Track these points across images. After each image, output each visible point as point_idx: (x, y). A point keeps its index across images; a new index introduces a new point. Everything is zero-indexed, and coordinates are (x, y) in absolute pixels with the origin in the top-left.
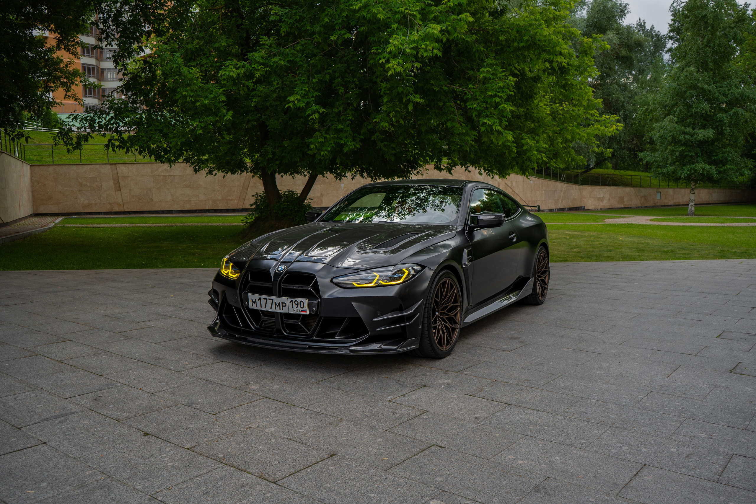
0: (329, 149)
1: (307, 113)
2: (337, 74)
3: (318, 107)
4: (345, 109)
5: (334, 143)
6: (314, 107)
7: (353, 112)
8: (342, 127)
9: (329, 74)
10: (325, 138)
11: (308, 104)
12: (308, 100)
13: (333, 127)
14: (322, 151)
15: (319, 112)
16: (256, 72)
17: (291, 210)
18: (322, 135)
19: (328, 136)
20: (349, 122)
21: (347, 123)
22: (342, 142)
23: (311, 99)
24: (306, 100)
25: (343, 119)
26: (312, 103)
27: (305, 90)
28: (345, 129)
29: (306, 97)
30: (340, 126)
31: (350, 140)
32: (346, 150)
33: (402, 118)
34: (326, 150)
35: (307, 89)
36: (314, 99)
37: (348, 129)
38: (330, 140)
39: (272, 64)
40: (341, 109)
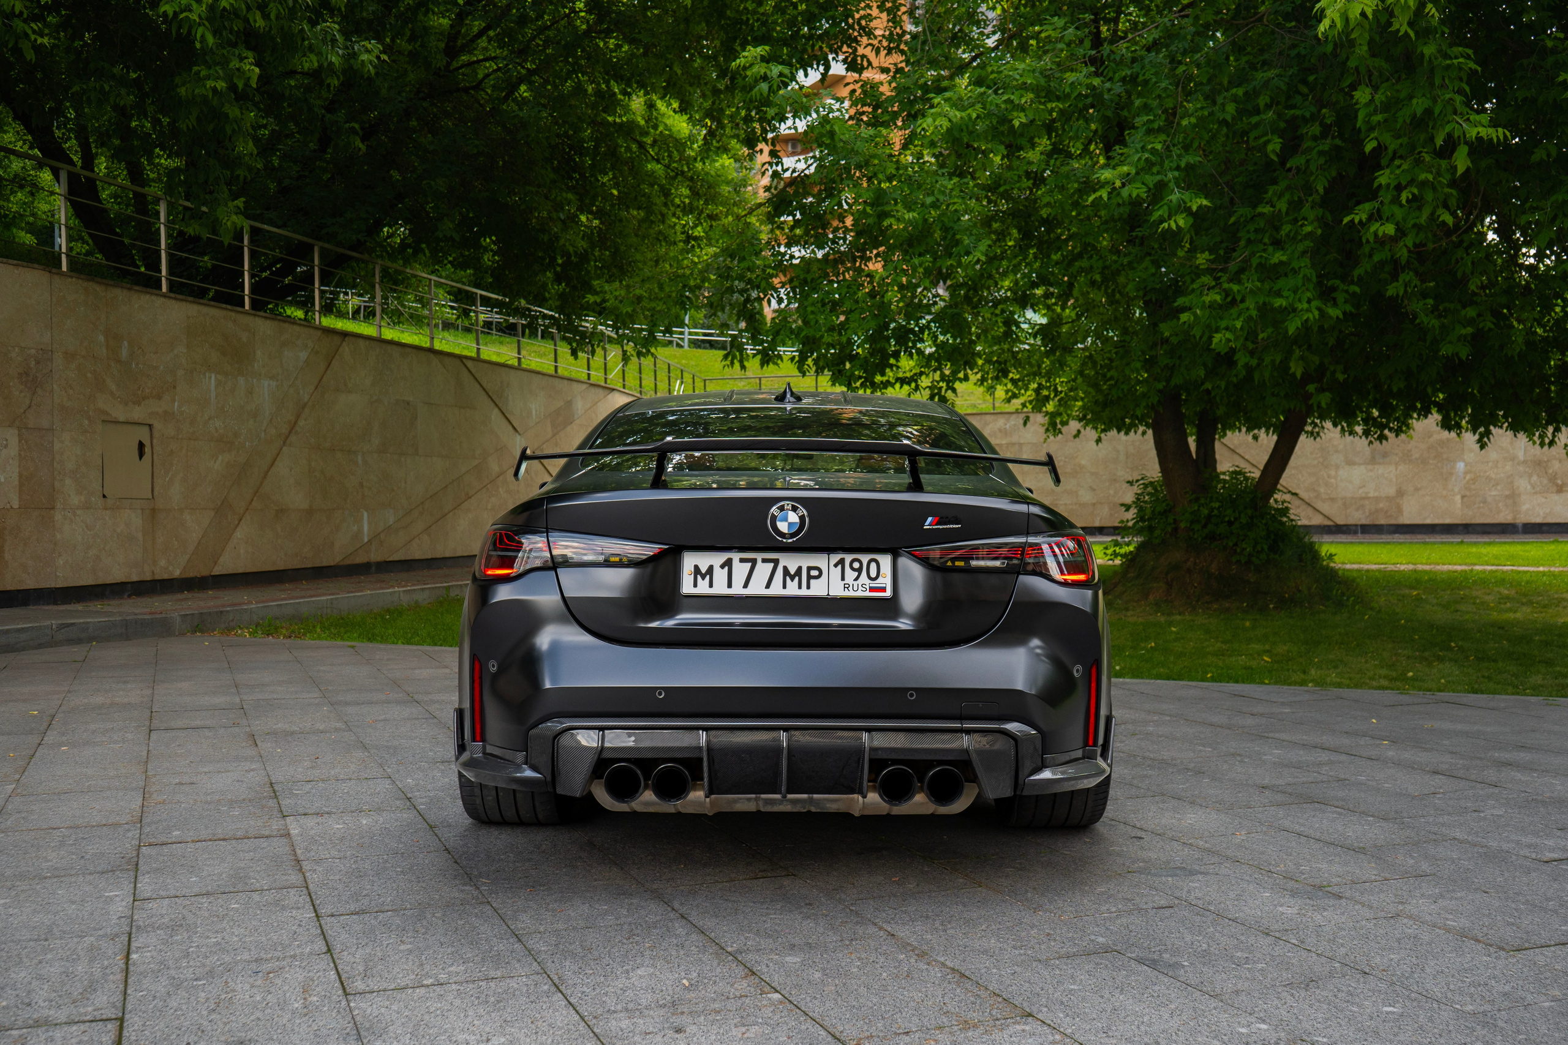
0: (1239, 324)
1: (1156, 216)
2: (1263, 100)
3: (1186, 196)
4: (1296, 205)
5: (1259, 309)
6: (1175, 197)
7: (1319, 212)
8: (1284, 258)
9: (1235, 99)
10: (1227, 293)
11: (1158, 192)
12: (1159, 177)
13: (1255, 262)
14: (1217, 331)
15: (1188, 210)
16: (1015, 114)
17: (1230, 523)
18: (1218, 284)
19: (1235, 288)
20: (1308, 243)
21: (1301, 247)
22: (1279, 302)
23: (1170, 175)
24: (1151, 180)
25: (1287, 235)
26: (1172, 185)
27: (1153, 151)
28: (1295, 264)
29: (1155, 170)
30: (1278, 257)
31: (1309, 294)
32: (1293, 326)
33: (1446, 206)
34: (1227, 329)
35: (1159, 147)
36: (1176, 174)
37: (1306, 261)
38: (1243, 301)
39: (1067, 90)
40: (1282, 205)
